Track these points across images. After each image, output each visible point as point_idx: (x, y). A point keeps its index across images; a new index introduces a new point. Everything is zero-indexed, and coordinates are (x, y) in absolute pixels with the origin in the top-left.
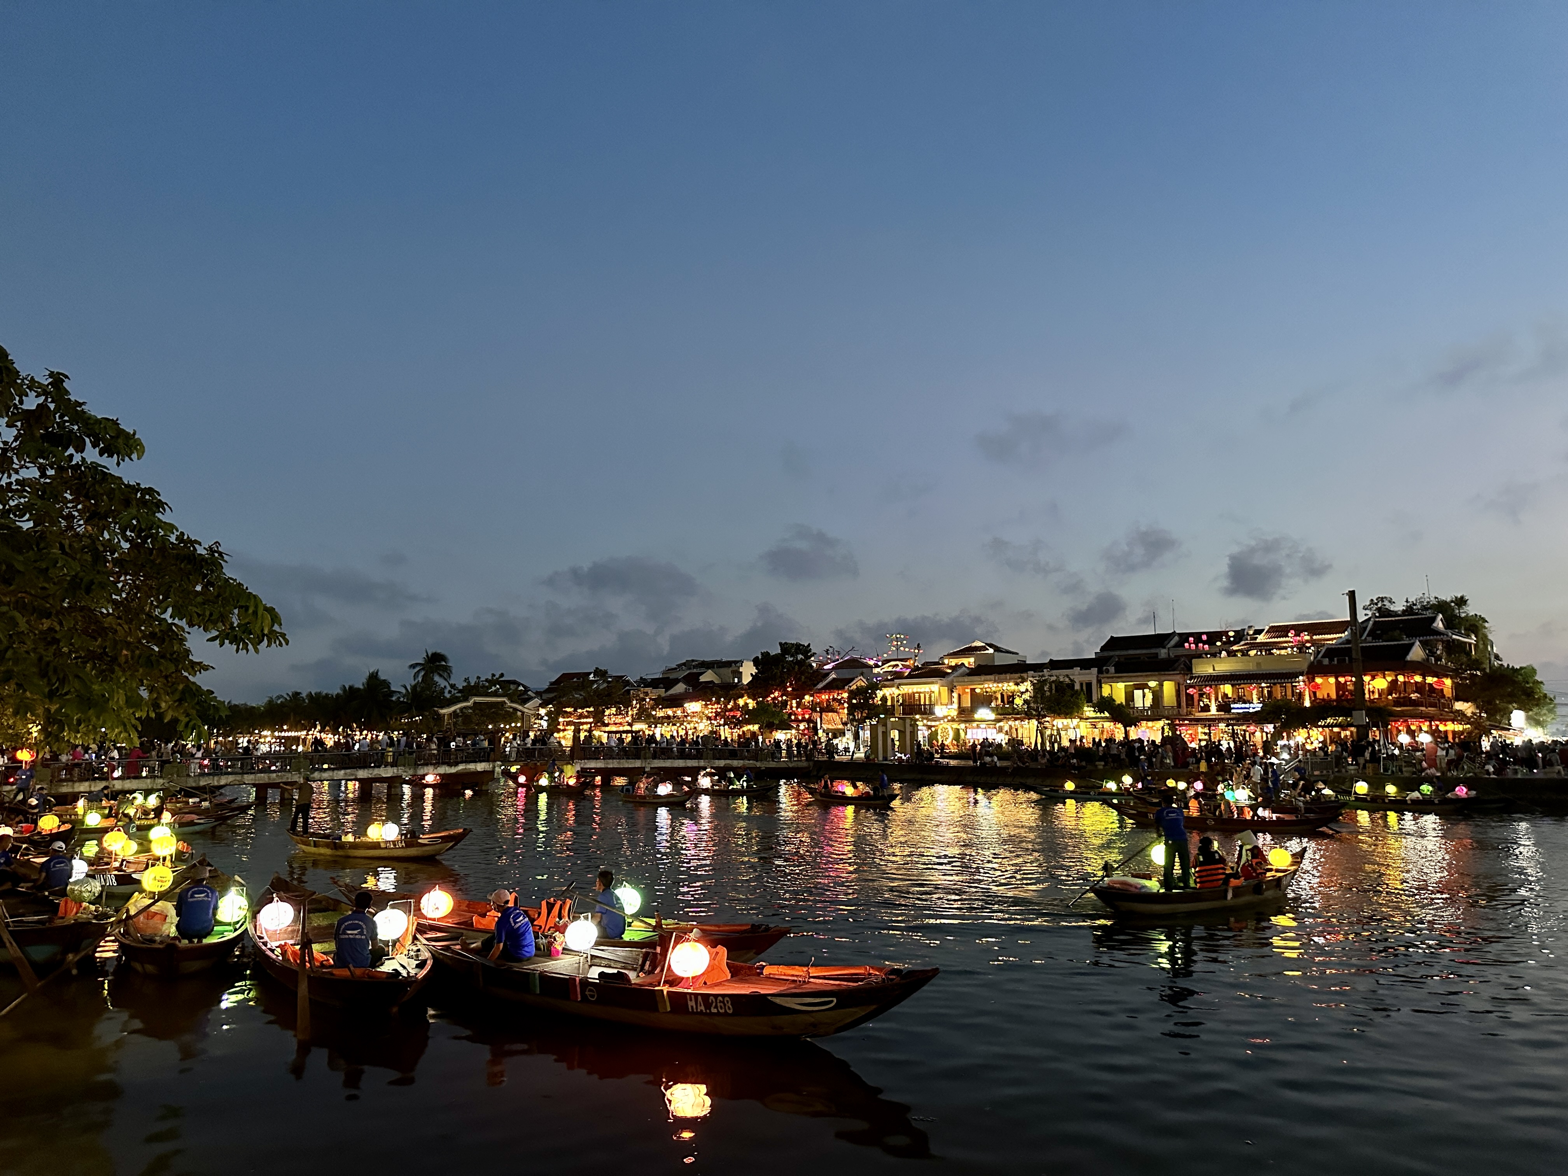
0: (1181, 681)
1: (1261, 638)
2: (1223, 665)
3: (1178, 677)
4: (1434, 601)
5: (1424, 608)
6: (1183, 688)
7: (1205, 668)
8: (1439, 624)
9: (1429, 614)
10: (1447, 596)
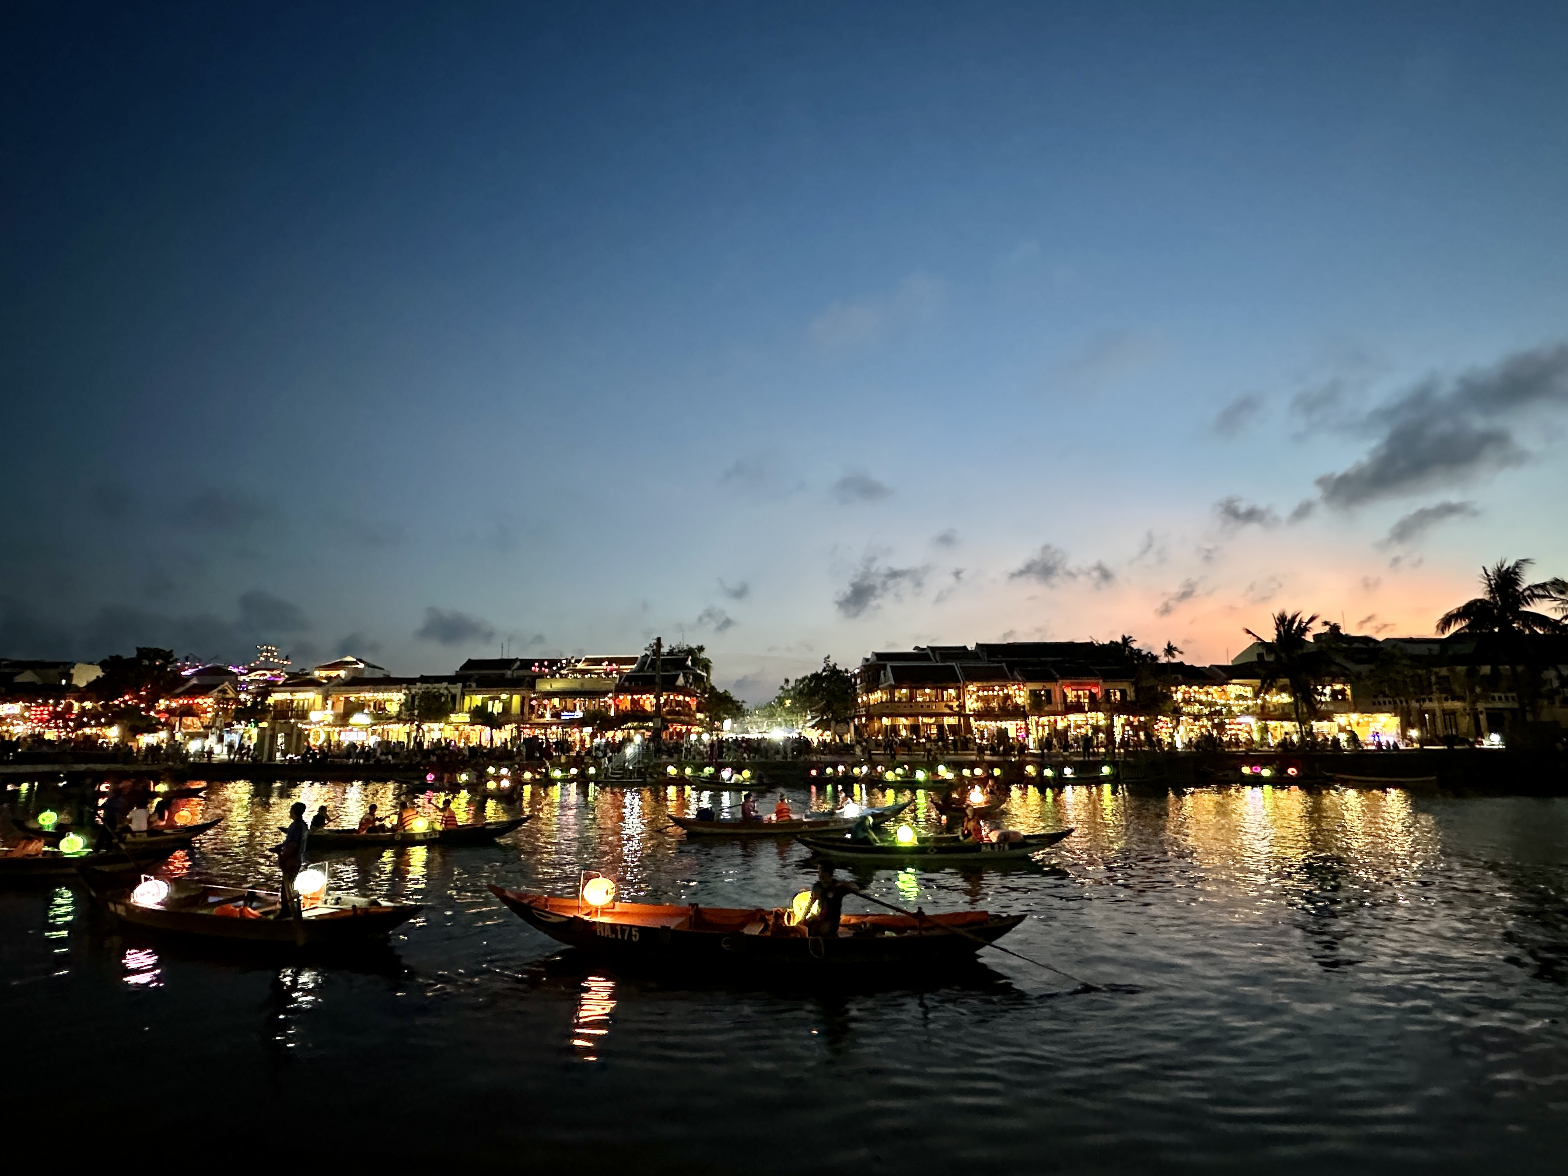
0: (526, 695)
1: (580, 666)
2: (557, 685)
3: (524, 693)
4: (686, 648)
5: (680, 651)
6: (527, 701)
7: (545, 686)
8: (689, 663)
9: (682, 655)
10: (694, 646)
